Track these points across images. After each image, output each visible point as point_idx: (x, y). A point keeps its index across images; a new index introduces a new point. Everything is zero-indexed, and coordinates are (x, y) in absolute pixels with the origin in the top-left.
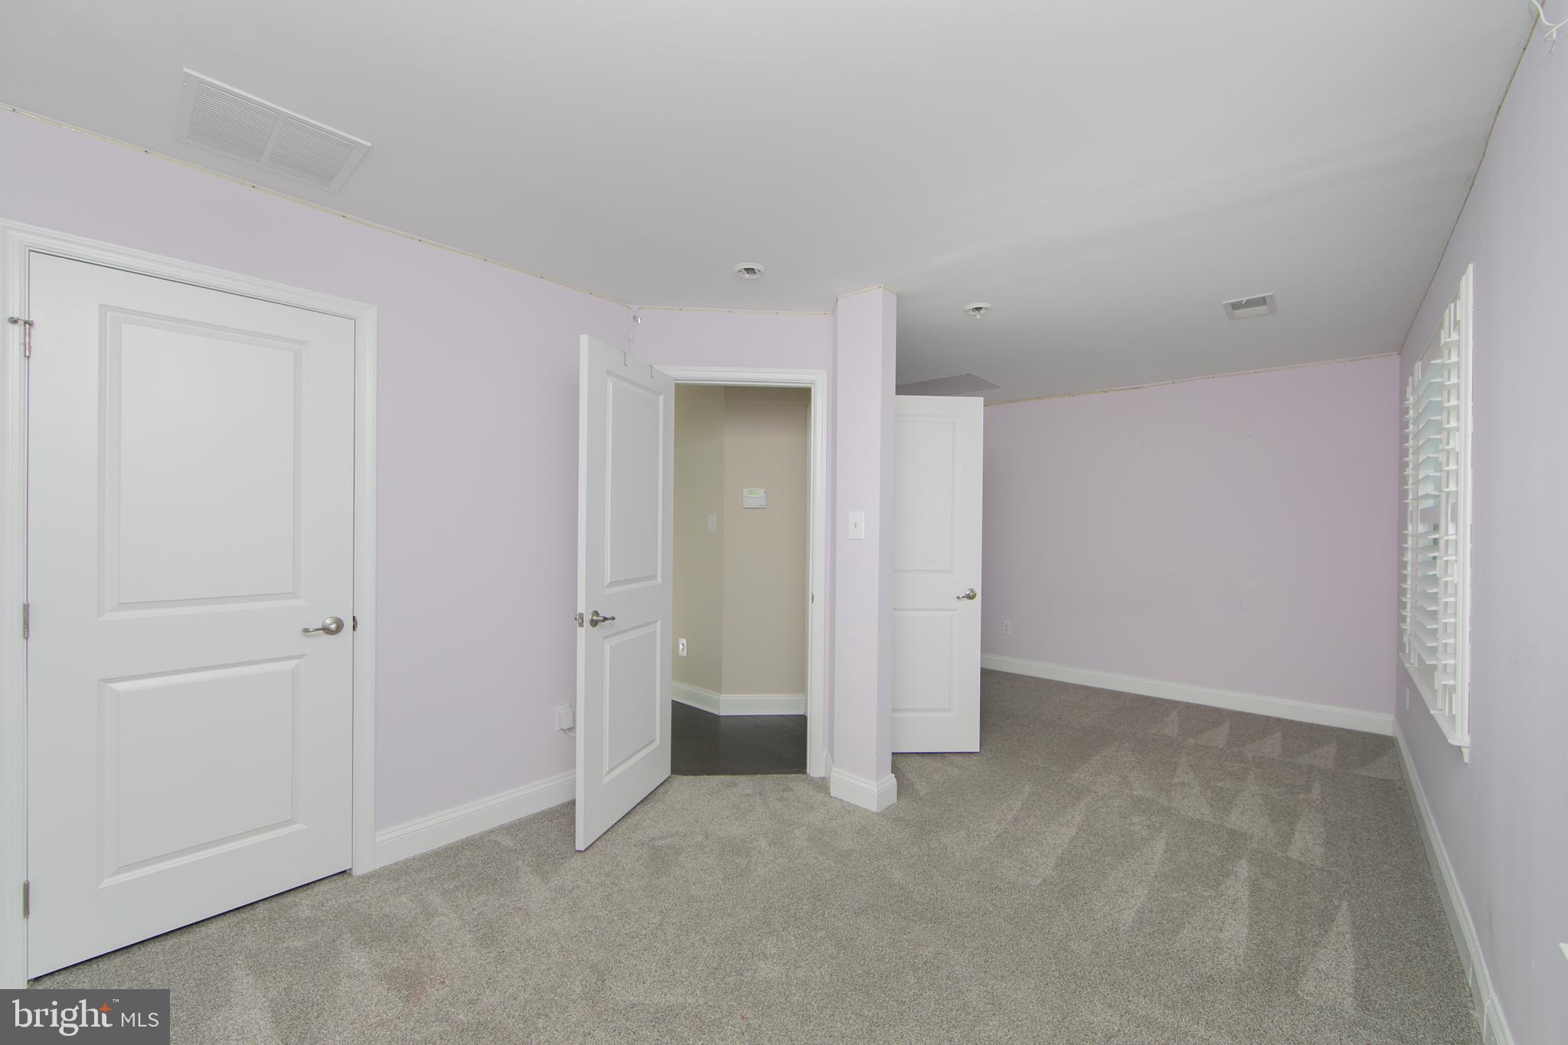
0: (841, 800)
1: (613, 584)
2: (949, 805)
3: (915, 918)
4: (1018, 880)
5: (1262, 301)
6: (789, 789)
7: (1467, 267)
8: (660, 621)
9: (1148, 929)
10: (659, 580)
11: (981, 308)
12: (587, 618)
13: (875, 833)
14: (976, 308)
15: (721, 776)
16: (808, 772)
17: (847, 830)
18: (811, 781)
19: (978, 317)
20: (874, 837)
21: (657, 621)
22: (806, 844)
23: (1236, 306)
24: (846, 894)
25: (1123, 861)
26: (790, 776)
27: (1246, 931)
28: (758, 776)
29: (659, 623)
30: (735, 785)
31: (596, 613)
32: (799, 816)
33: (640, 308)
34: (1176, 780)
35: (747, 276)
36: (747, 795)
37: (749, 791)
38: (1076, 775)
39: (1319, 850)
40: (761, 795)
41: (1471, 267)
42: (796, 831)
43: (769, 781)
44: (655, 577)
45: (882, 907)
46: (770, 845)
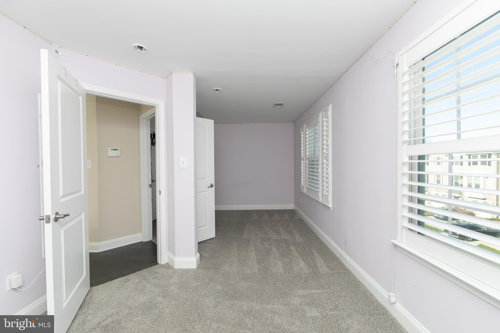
0: (181, 269)
1: (63, 196)
2: (217, 257)
3: (234, 299)
4: (251, 272)
5: (281, 105)
6: (156, 273)
7: (330, 104)
8: (84, 213)
9: (288, 272)
10: (83, 192)
11: (218, 90)
12: (53, 217)
13: (201, 276)
14: (217, 89)
15: (119, 279)
16: (159, 263)
17: (190, 279)
18: (163, 266)
19: (217, 92)
20: (202, 277)
21: (83, 213)
22: (178, 291)
23: (277, 105)
24: (206, 302)
25: (270, 256)
26: (152, 267)
27: (303, 262)
28: (137, 272)
29: (83, 214)
30: (129, 280)
31: (57, 213)
32: (168, 281)
33: (60, 47)
34: (266, 231)
35: (139, 50)
36: (137, 282)
37: (138, 280)
38: (244, 236)
39: (301, 238)
40: (145, 280)
41: (331, 104)
42: (171, 288)
43: (144, 272)
44: (81, 190)
45: (221, 301)
46: (164, 298)
